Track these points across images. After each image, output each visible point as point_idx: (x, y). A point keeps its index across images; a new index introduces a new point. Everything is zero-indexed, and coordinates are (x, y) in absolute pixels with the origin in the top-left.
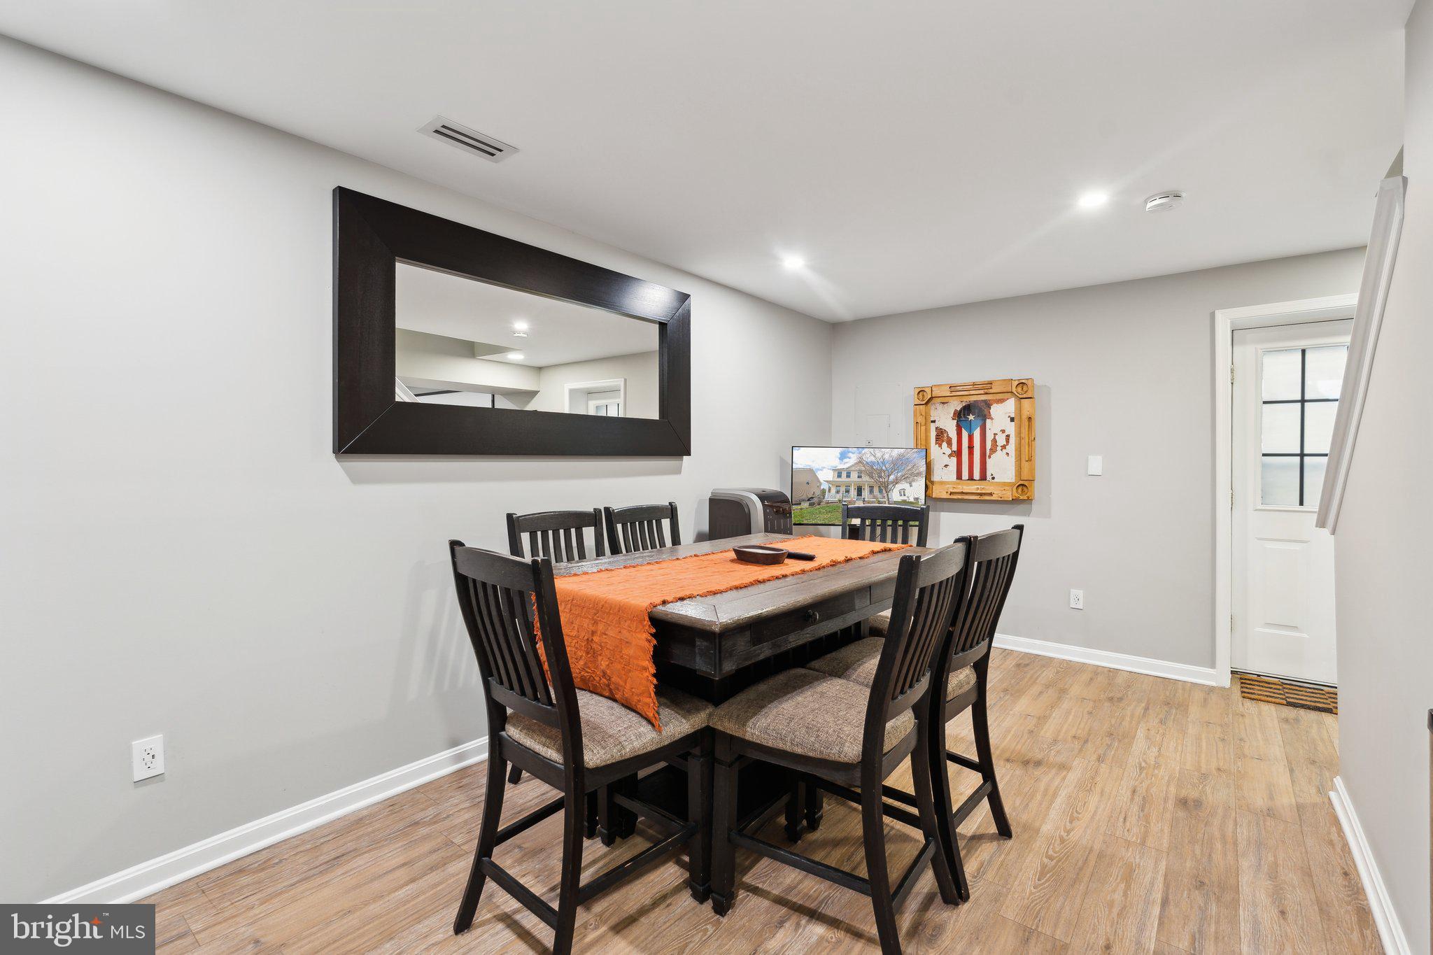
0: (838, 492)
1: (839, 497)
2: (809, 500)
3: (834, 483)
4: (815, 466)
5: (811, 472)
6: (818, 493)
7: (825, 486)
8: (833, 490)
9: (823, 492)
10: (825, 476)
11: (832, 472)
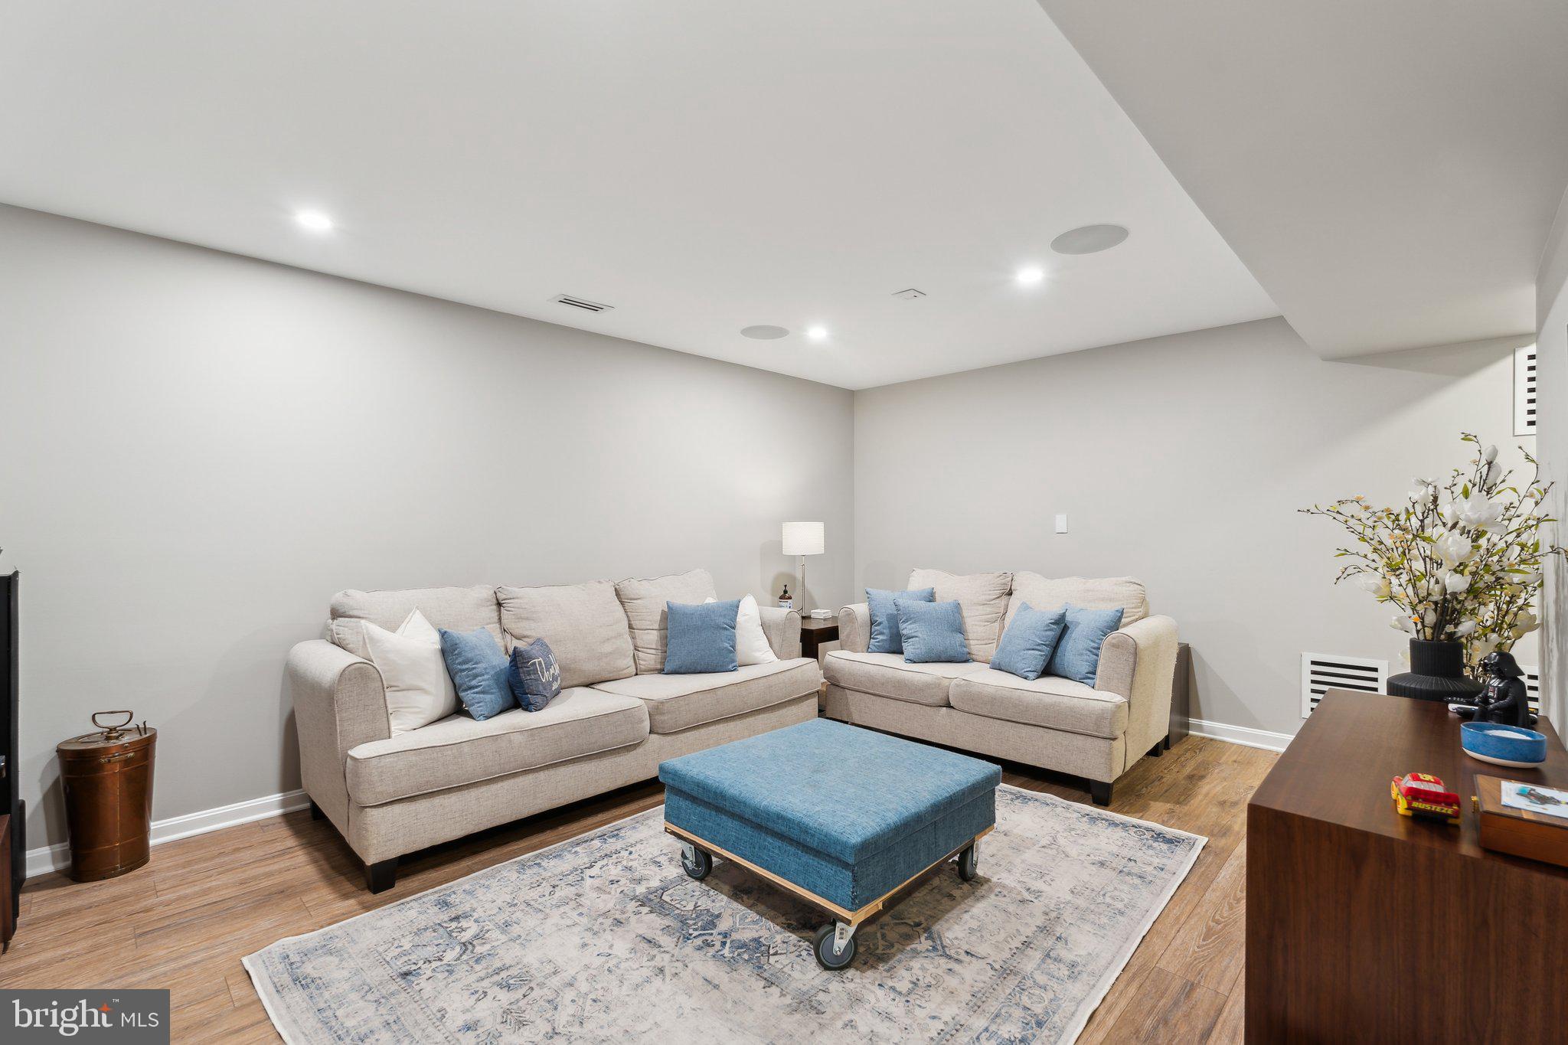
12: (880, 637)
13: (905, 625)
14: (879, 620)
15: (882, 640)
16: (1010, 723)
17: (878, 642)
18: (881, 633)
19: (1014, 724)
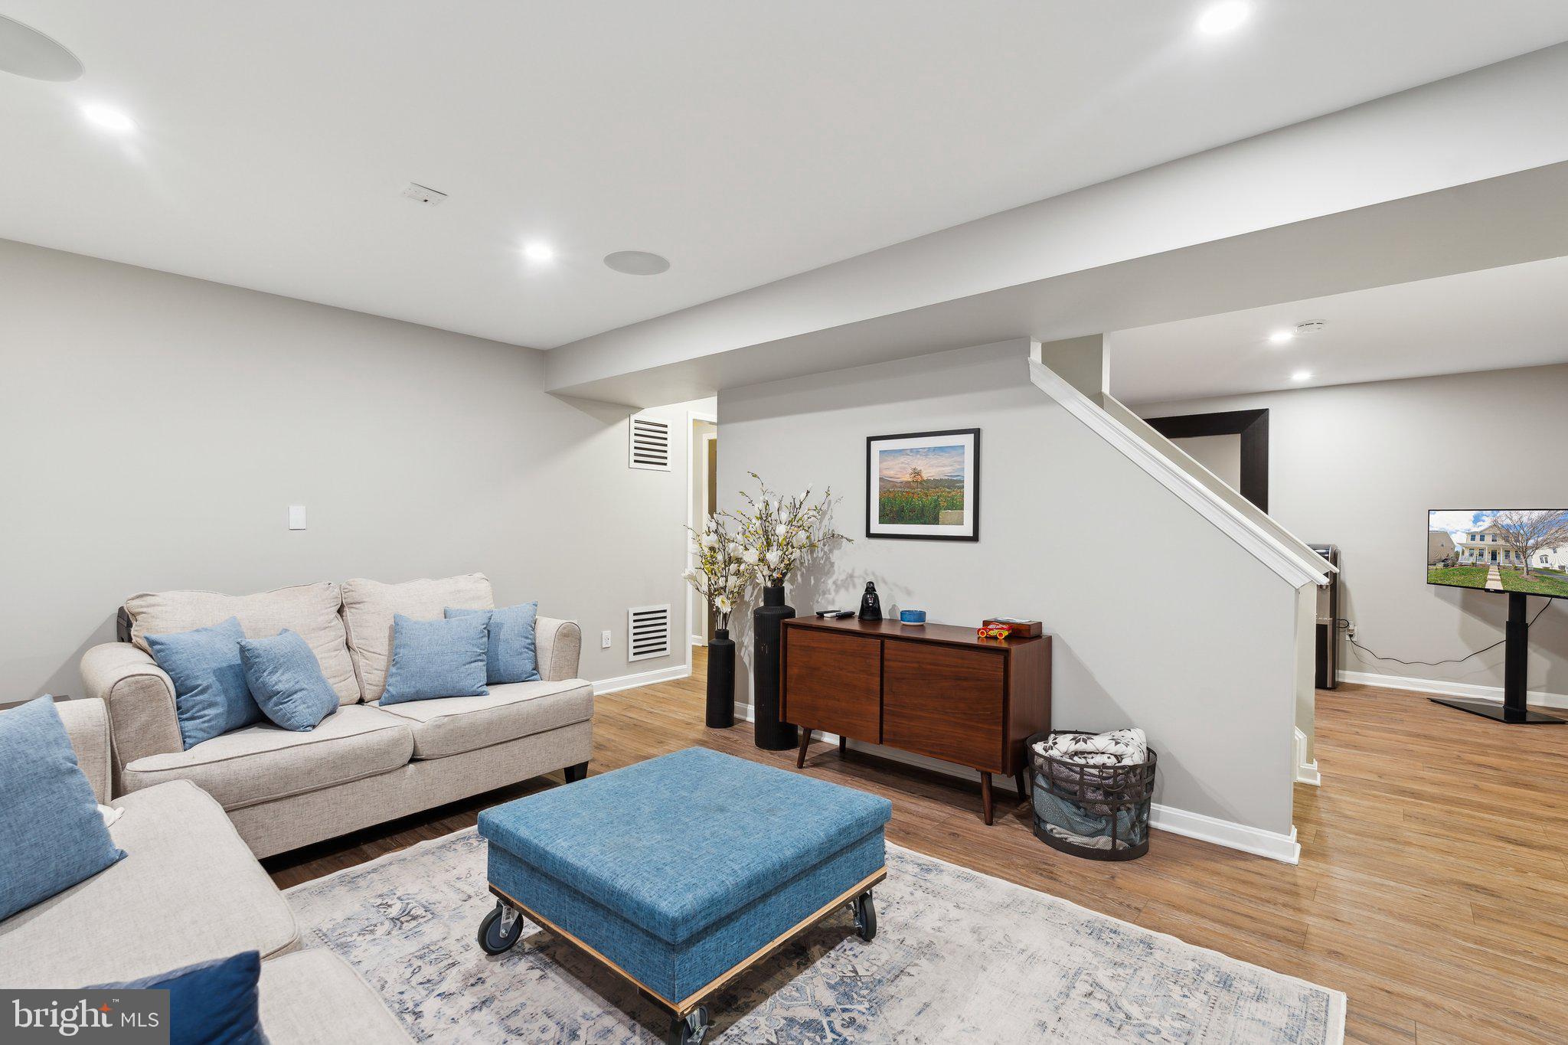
0: (1471, 555)
1: (1472, 560)
2: (1443, 561)
3: (1467, 546)
4: (1449, 529)
5: (1445, 535)
6: (1452, 555)
7: (1459, 549)
8: (1467, 553)
9: (1457, 554)
10: (1459, 539)
11: (1465, 535)
12: (211, 712)
13: (275, 678)
14: (205, 684)
15: (217, 716)
16: (500, 746)
17: (209, 721)
18: (211, 705)
19: (504, 745)
